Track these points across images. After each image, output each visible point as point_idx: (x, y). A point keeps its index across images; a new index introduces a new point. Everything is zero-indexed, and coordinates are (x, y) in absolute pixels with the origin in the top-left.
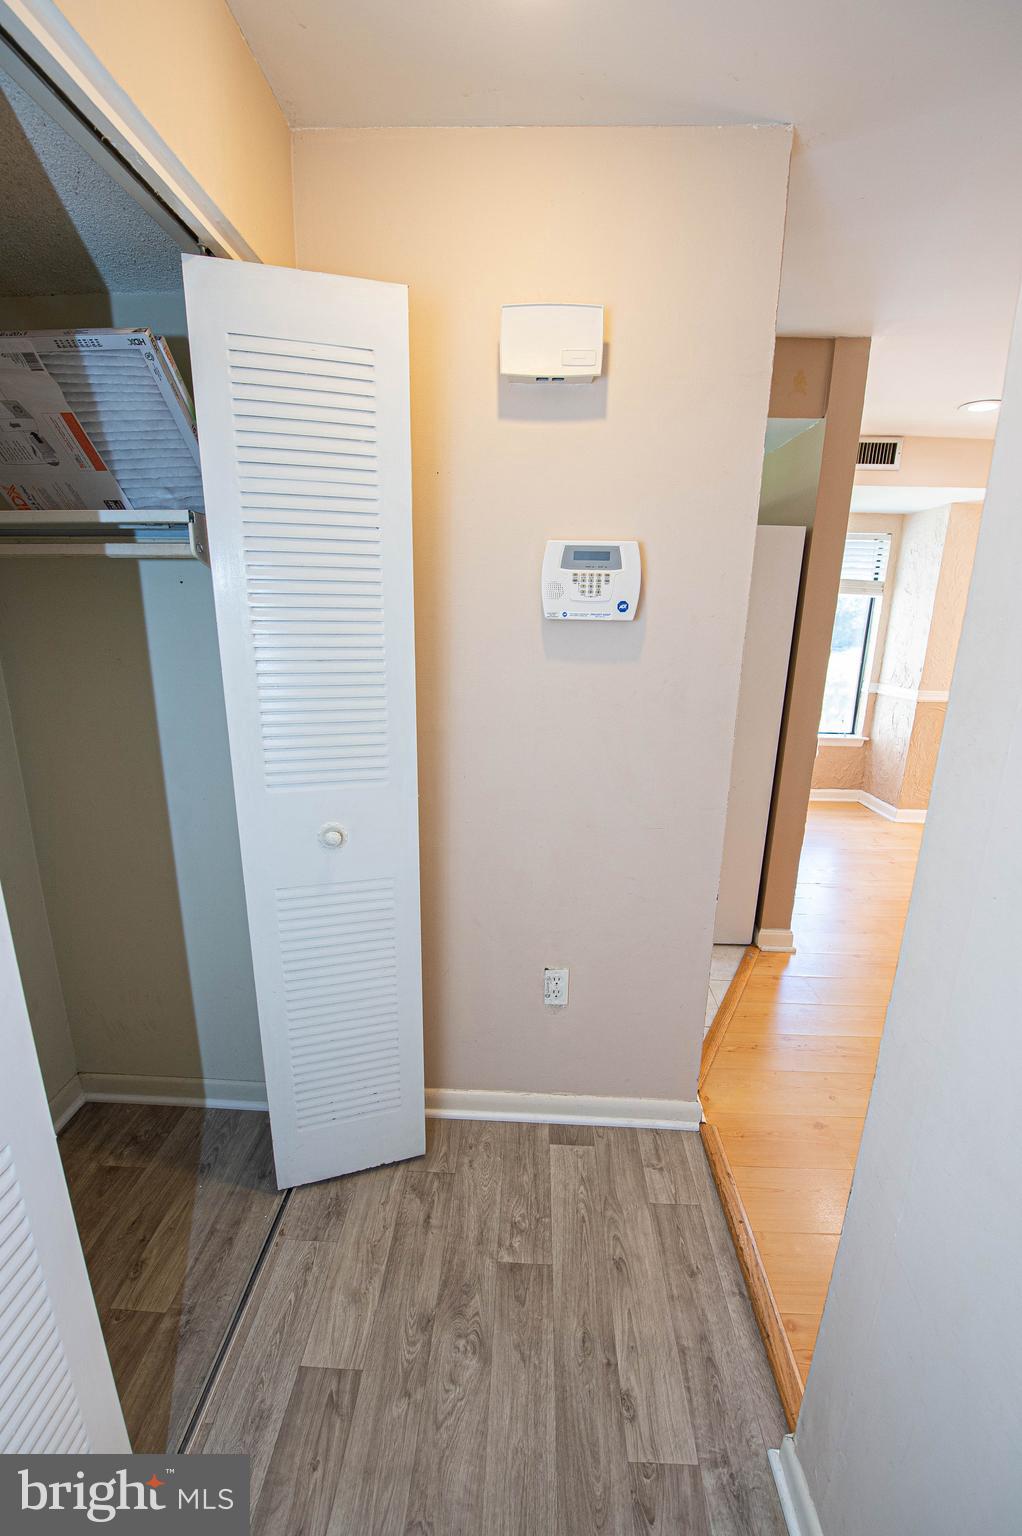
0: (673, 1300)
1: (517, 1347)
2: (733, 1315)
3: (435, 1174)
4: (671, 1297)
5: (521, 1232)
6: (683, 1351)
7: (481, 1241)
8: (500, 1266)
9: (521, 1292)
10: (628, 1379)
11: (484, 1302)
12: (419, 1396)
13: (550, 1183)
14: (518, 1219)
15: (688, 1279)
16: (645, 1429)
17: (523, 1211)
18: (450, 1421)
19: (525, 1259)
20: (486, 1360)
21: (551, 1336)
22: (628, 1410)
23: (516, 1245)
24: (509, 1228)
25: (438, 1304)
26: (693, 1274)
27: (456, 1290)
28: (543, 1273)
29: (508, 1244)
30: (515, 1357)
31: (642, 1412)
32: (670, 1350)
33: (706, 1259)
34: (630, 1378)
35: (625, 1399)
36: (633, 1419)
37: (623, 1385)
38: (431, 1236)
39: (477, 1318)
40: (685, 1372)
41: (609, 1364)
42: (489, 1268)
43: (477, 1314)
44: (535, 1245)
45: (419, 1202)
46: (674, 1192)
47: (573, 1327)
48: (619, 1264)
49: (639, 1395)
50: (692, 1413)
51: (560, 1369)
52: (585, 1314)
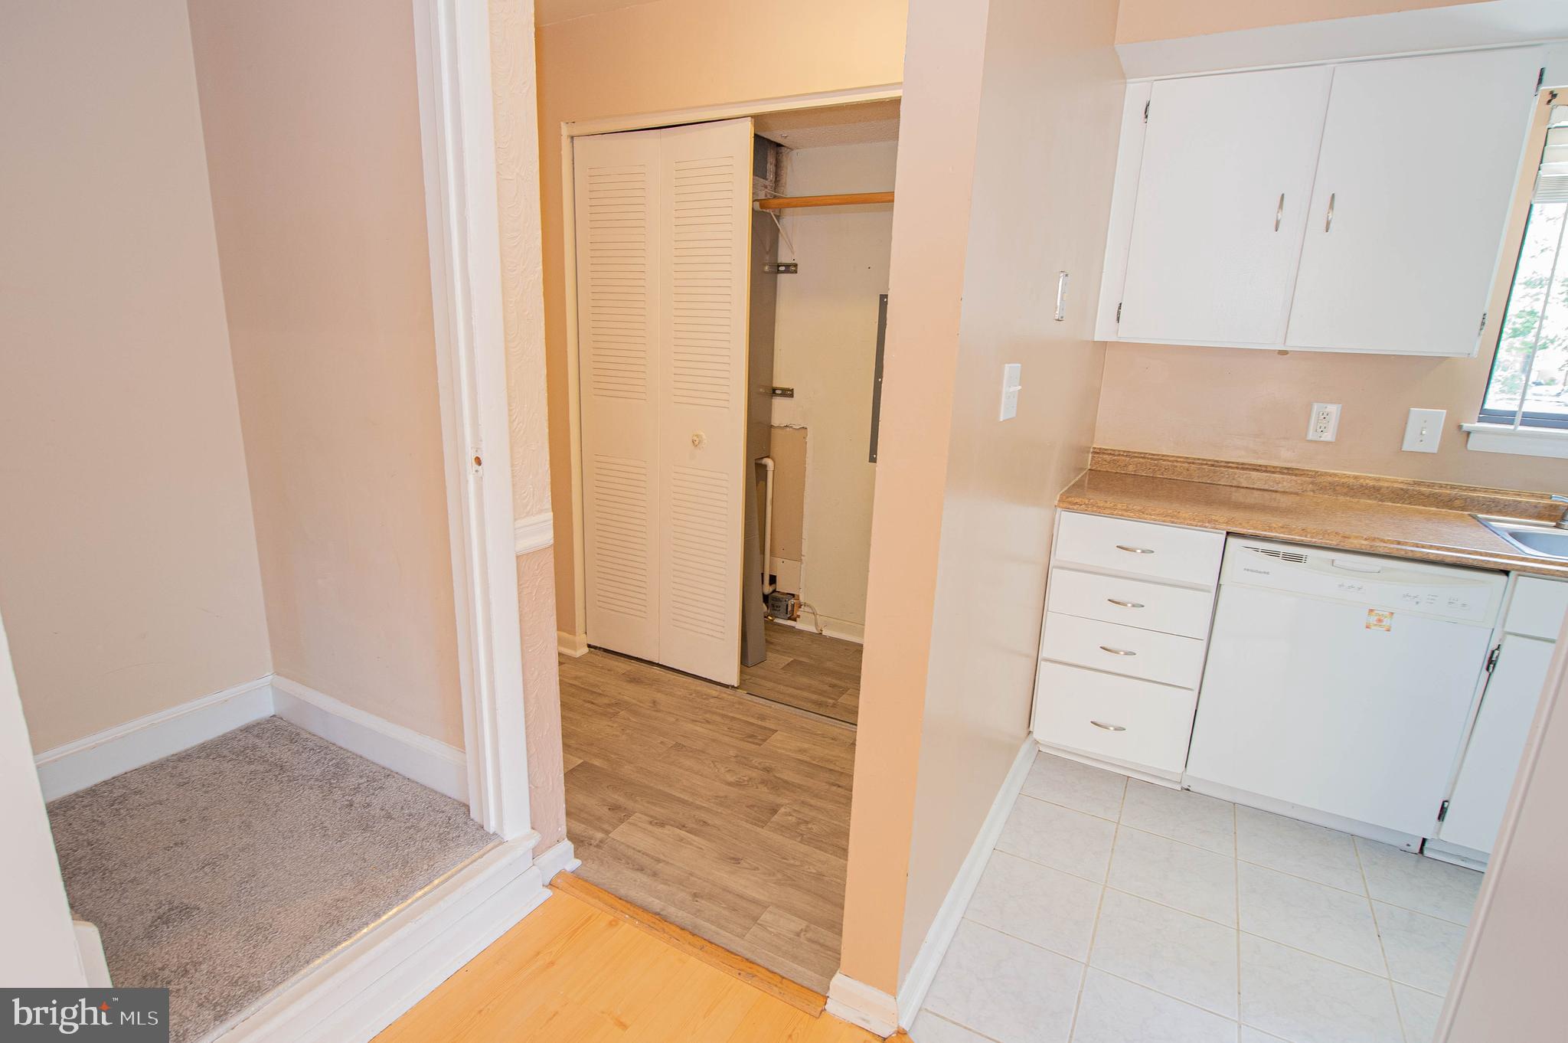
0: (690, 874)
1: (726, 797)
2: (651, 899)
4: (691, 874)
5: (798, 824)
6: (659, 861)
7: (804, 803)
8: (779, 806)
9: (756, 809)
10: (669, 830)
11: (765, 795)
12: (733, 759)
13: (831, 854)
14: (810, 826)
15: (695, 891)
16: (640, 824)
17: (814, 831)
18: (712, 765)
19: (776, 818)
20: (730, 784)
21: (719, 811)
22: (656, 823)
23: (790, 818)
24: (806, 819)
25: (775, 776)
26: (695, 895)
27: (778, 786)
28: (762, 823)
29: (794, 814)
30: (721, 794)
31: (650, 827)
32: (664, 855)
33: (699, 911)
34: (668, 830)
35: (662, 825)
36: (651, 823)
37: (667, 826)
38: (824, 784)
39: (755, 787)
40: (647, 855)
41: (684, 826)
42: (779, 800)
43: (757, 788)
44: (783, 826)
46: (768, 928)
47: (717, 822)
48: (737, 861)
49: (658, 830)
50: (628, 846)
51: (699, 808)
52: (719, 830)
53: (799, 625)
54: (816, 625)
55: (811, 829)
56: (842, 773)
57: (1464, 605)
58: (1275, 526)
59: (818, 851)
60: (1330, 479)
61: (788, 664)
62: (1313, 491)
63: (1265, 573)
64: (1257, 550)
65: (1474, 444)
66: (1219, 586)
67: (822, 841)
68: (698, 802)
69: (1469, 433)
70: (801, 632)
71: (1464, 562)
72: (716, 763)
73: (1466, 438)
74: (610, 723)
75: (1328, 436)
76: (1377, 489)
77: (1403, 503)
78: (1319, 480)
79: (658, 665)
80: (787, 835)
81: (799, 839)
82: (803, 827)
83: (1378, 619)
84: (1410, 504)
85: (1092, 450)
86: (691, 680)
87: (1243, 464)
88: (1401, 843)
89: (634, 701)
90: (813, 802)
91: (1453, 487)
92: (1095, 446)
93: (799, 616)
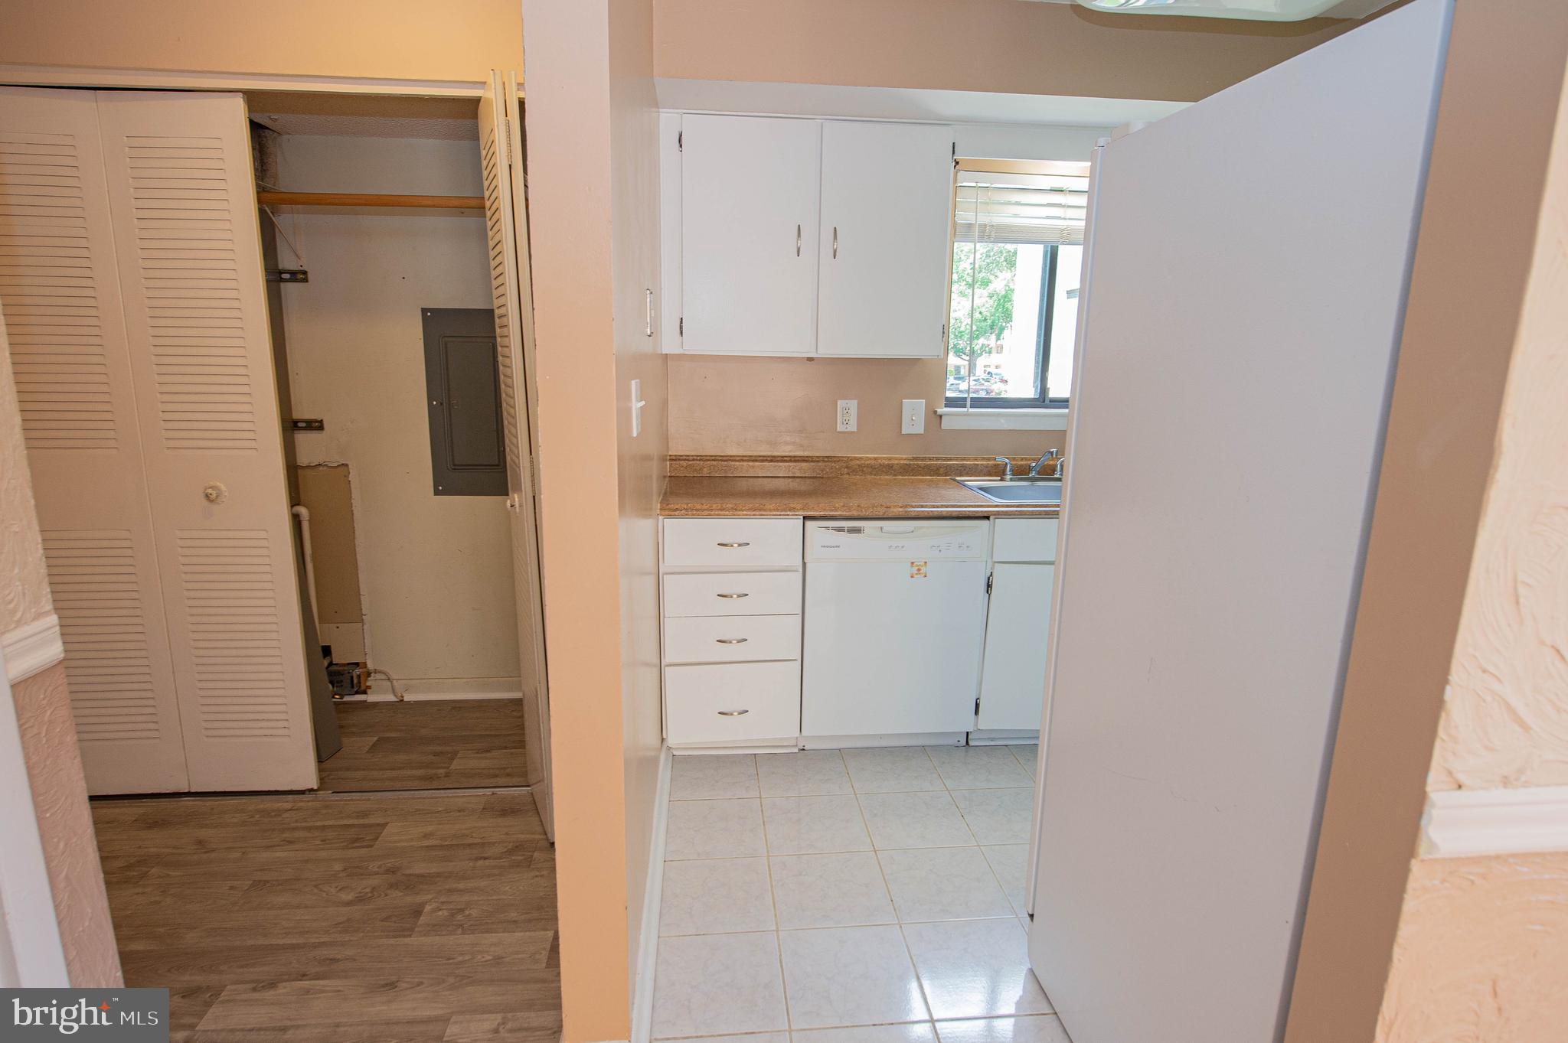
1: (349, 920)
3: (532, 856)
5: (452, 915)
7: (451, 891)
8: (423, 904)
9: (394, 919)
11: (400, 898)
12: (342, 875)
13: (503, 932)
14: (467, 912)
17: (474, 915)
18: (316, 891)
19: (423, 919)
20: (349, 903)
21: (347, 939)
22: (263, 988)
23: (440, 913)
24: (460, 908)
25: (405, 875)
27: (412, 883)
28: (409, 932)
29: (443, 908)
30: (342, 920)
31: (255, 996)
32: (289, 1020)
34: (284, 989)
35: (271, 986)
36: (254, 990)
37: (279, 986)
38: (467, 862)
39: (383, 895)
40: (265, 1030)
41: (303, 976)
42: (420, 899)
43: (386, 895)
44: (435, 925)
45: (506, 849)
47: (347, 953)
48: (391, 986)
49: (267, 995)
50: (231, 1031)
51: (316, 946)
52: (356, 961)
53: (371, 698)
54: (394, 692)
55: (470, 915)
56: (483, 844)
57: (968, 547)
58: (838, 505)
59: (485, 935)
60: (858, 462)
61: (373, 745)
62: (848, 474)
63: (836, 546)
64: (828, 528)
65: (946, 424)
66: (804, 564)
67: (487, 923)
68: (313, 941)
69: (941, 416)
70: (375, 705)
71: (964, 514)
72: (321, 886)
73: (938, 421)
74: (140, 890)
75: (853, 427)
76: (891, 467)
77: (909, 475)
78: (852, 463)
79: (189, 794)
80: (444, 933)
81: (460, 931)
82: (459, 917)
83: (918, 569)
84: (913, 475)
85: (668, 457)
86: (244, 800)
87: (795, 457)
88: (952, 741)
89: (167, 850)
90: (461, 886)
91: (937, 459)
92: (670, 453)
93: (369, 687)
